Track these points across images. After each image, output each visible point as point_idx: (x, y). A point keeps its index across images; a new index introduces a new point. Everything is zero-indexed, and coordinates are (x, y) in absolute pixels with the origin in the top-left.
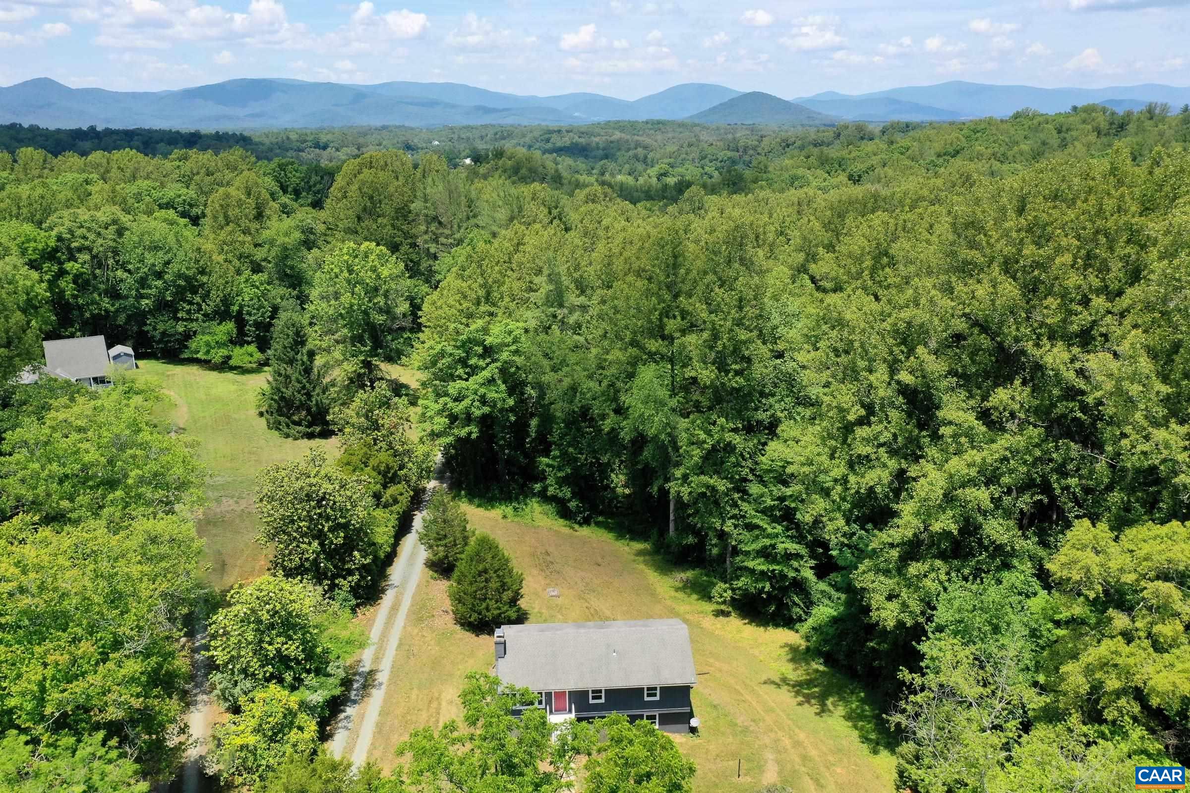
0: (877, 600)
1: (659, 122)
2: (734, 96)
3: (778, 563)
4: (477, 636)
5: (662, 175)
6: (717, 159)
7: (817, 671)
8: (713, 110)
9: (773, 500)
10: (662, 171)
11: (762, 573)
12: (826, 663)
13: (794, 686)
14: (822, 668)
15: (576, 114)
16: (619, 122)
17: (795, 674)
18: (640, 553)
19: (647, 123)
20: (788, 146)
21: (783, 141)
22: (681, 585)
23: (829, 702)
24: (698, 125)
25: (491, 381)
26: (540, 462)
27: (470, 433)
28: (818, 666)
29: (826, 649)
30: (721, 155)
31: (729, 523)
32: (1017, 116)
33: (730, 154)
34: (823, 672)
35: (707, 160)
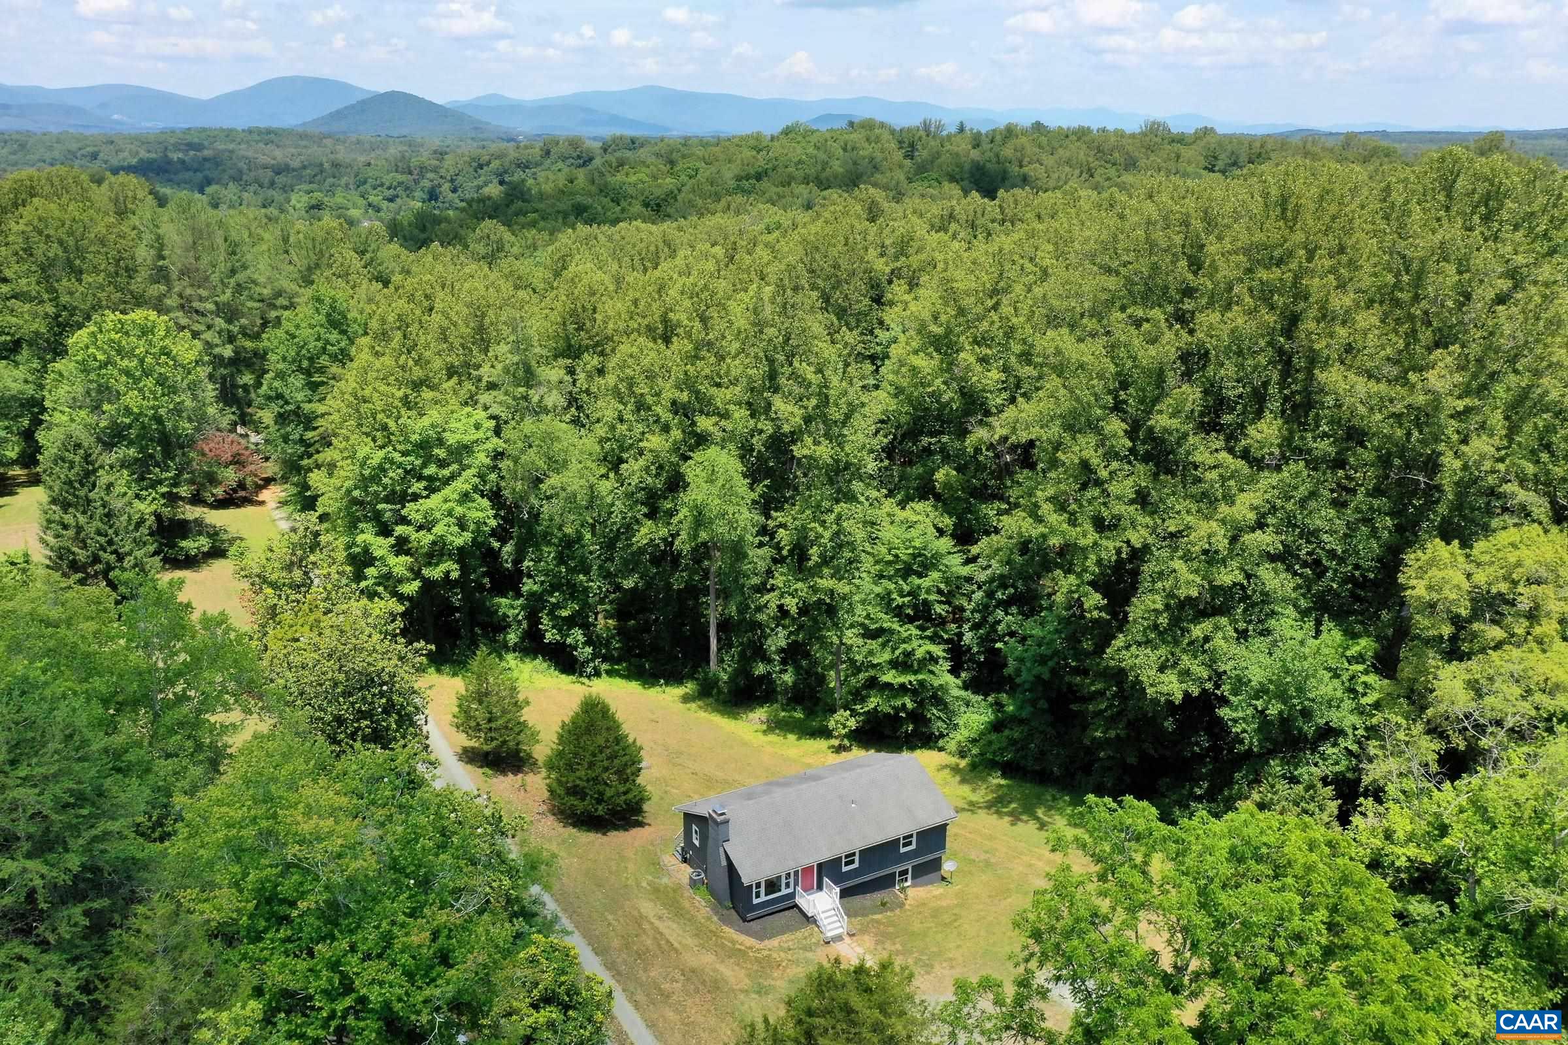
0: (1148, 675)
1: (269, 131)
2: (360, 97)
3: (916, 672)
4: (604, 834)
5: (313, 207)
6: (382, 185)
7: (1000, 786)
8: (338, 115)
9: (902, 596)
10: (314, 202)
11: (902, 686)
12: (1004, 776)
13: (989, 808)
14: (1003, 782)
15: (115, 117)
16: (204, 130)
17: (981, 795)
18: (686, 699)
19: (250, 131)
20: (481, 167)
21: (473, 160)
22: (764, 727)
23: (1040, 812)
24: (329, 136)
25: (465, 497)
26: (499, 606)
27: (447, 573)
28: (997, 780)
29: (1008, 757)
30: (387, 179)
31: (849, 633)
32: (787, 132)
33: (401, 178)
34: (1008, 786)
35: (367, 186)
